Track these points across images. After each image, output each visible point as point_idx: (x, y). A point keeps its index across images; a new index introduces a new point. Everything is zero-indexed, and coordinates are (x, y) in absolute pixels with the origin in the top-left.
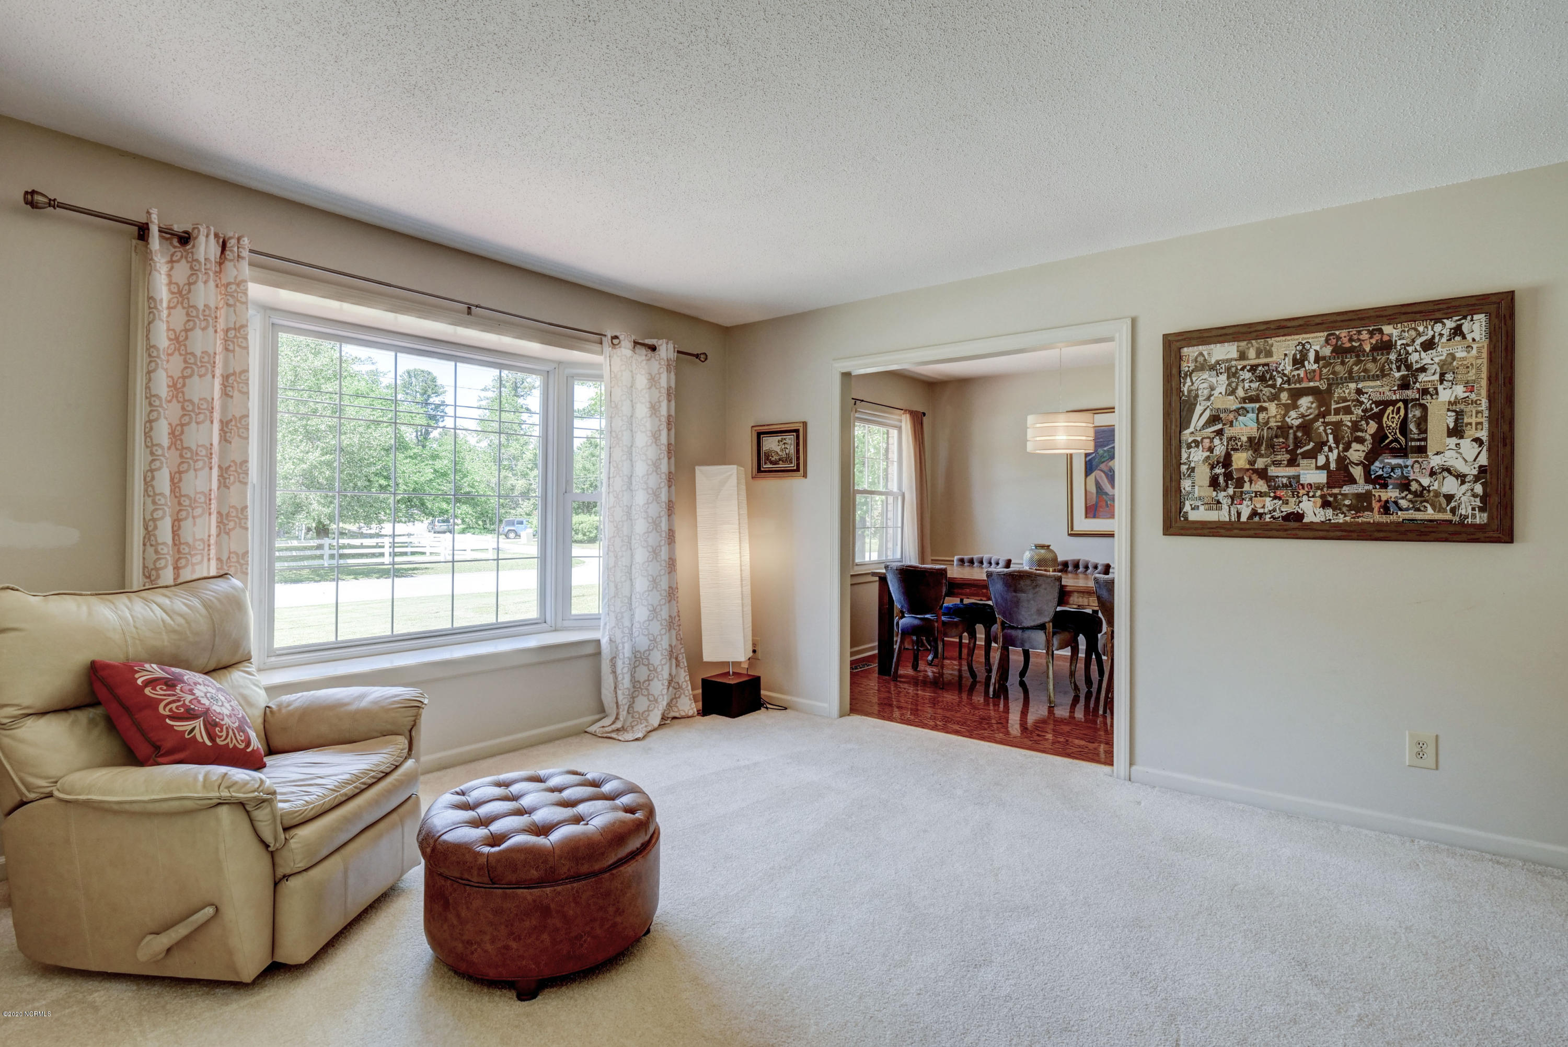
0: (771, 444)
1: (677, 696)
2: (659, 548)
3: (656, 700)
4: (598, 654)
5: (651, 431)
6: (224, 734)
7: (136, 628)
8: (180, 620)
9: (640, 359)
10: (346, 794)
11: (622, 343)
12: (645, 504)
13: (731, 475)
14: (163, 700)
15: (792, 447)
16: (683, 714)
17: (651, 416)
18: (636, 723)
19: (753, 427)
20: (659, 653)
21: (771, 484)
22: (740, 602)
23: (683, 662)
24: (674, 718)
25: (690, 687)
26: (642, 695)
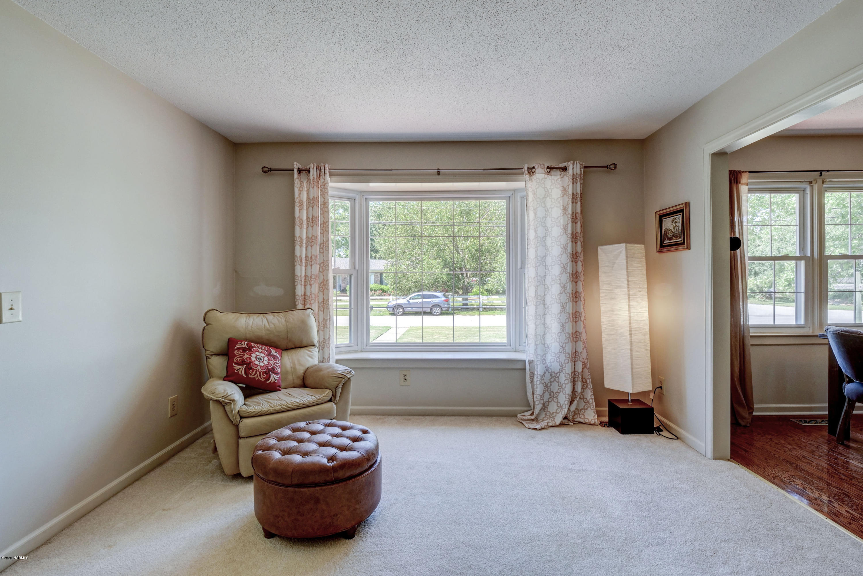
0: (668, 224)
1: (586, 408)
2: (565, 304)
3: (561, 407)
4: (524, 369)
5: (563, 225)
6: (254, 373)
7: (252, 327)
8: (272, 326)
9: (556, 178)
10: (275, 410)
11: (537, 171)
12: (559, 275)
13: (621, 251)
14: (237, 356)
15: (680, 224)
16: (587, 421)
17: (563, 215)
18: (546, 418)
19: (656, 212)
20: (564, 375)
21: (669, 256)
22: (629, 347)
23: (590, 385)
24: (580, 423)
25: (594, 404)
26: (554, 401)
